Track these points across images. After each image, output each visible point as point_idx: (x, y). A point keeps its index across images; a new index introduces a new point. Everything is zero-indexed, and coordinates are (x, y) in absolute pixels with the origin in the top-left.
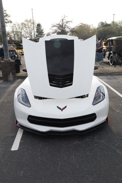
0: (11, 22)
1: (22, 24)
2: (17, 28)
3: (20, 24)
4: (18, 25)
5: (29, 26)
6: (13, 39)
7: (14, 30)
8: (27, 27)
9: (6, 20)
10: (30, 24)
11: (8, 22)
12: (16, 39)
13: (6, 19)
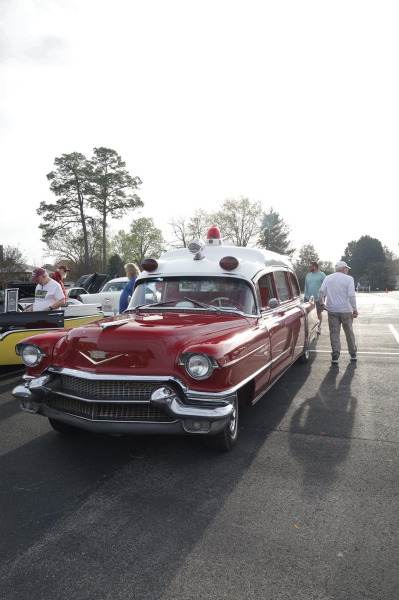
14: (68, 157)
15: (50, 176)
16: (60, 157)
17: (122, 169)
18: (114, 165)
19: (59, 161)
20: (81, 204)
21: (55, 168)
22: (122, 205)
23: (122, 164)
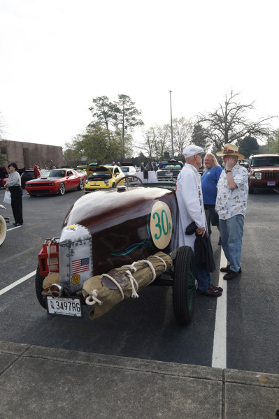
0: (142, 123)
1: (167, 126)
2: (157, 134)
3: (162, 127)
4: (159, 128)
5: (180, 130)
6: (147, 155)
7: (151, 139)
8: (175, 131)
9: (133, 121)
10: (180, 126)
11: (137, 124)
12: (153, 155)
13: (133, 119)
14: (100, 99)
15: (91, 109)
16: (95, 98)
17: (132, 106)
18: (128, 104)
19: (94, 101)
20: (107, 124)
21: (93, 105)
22: (132, 125)
23: (133, 103)
